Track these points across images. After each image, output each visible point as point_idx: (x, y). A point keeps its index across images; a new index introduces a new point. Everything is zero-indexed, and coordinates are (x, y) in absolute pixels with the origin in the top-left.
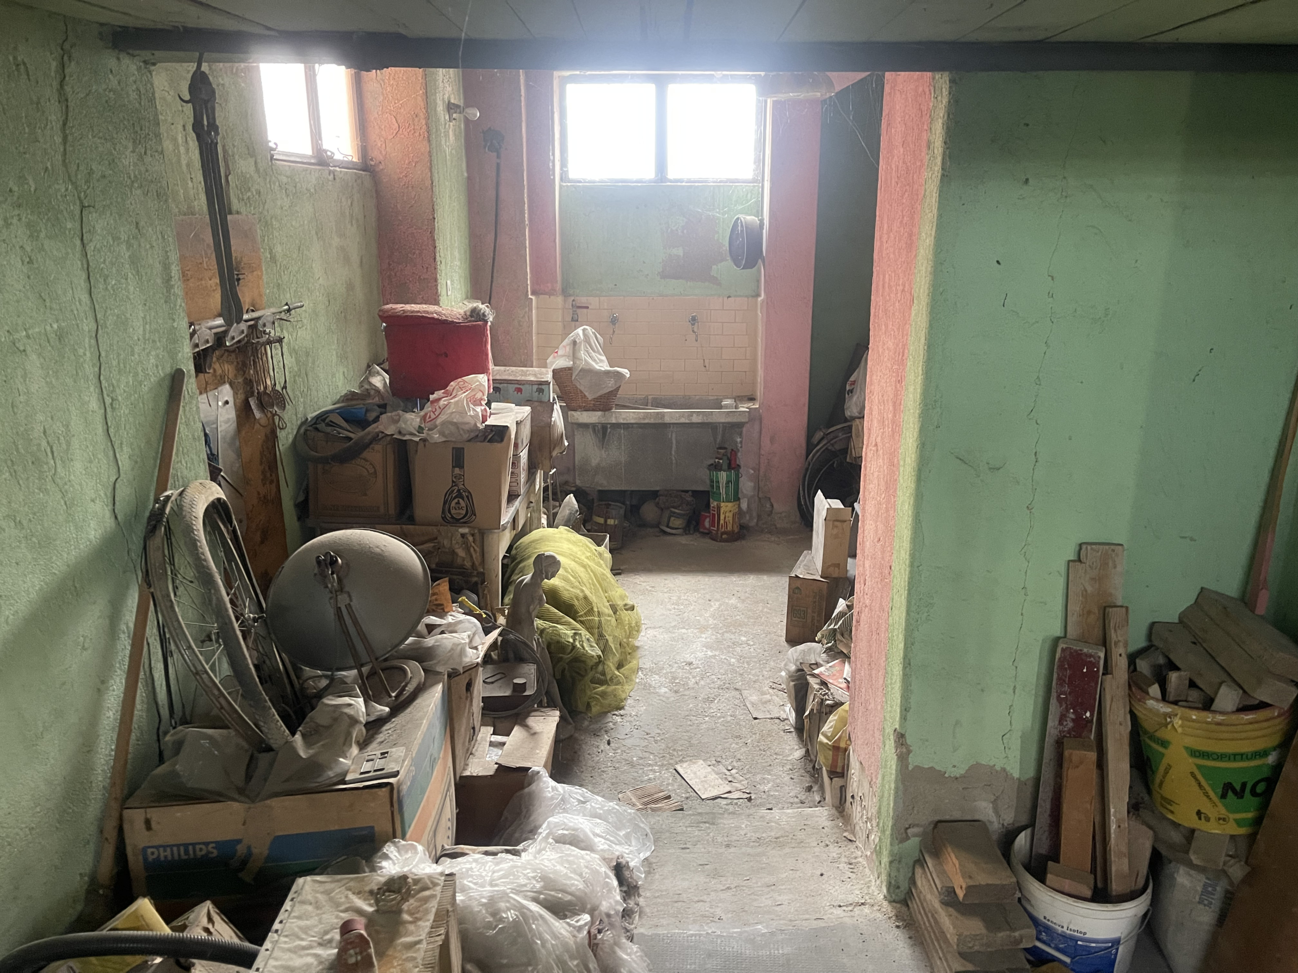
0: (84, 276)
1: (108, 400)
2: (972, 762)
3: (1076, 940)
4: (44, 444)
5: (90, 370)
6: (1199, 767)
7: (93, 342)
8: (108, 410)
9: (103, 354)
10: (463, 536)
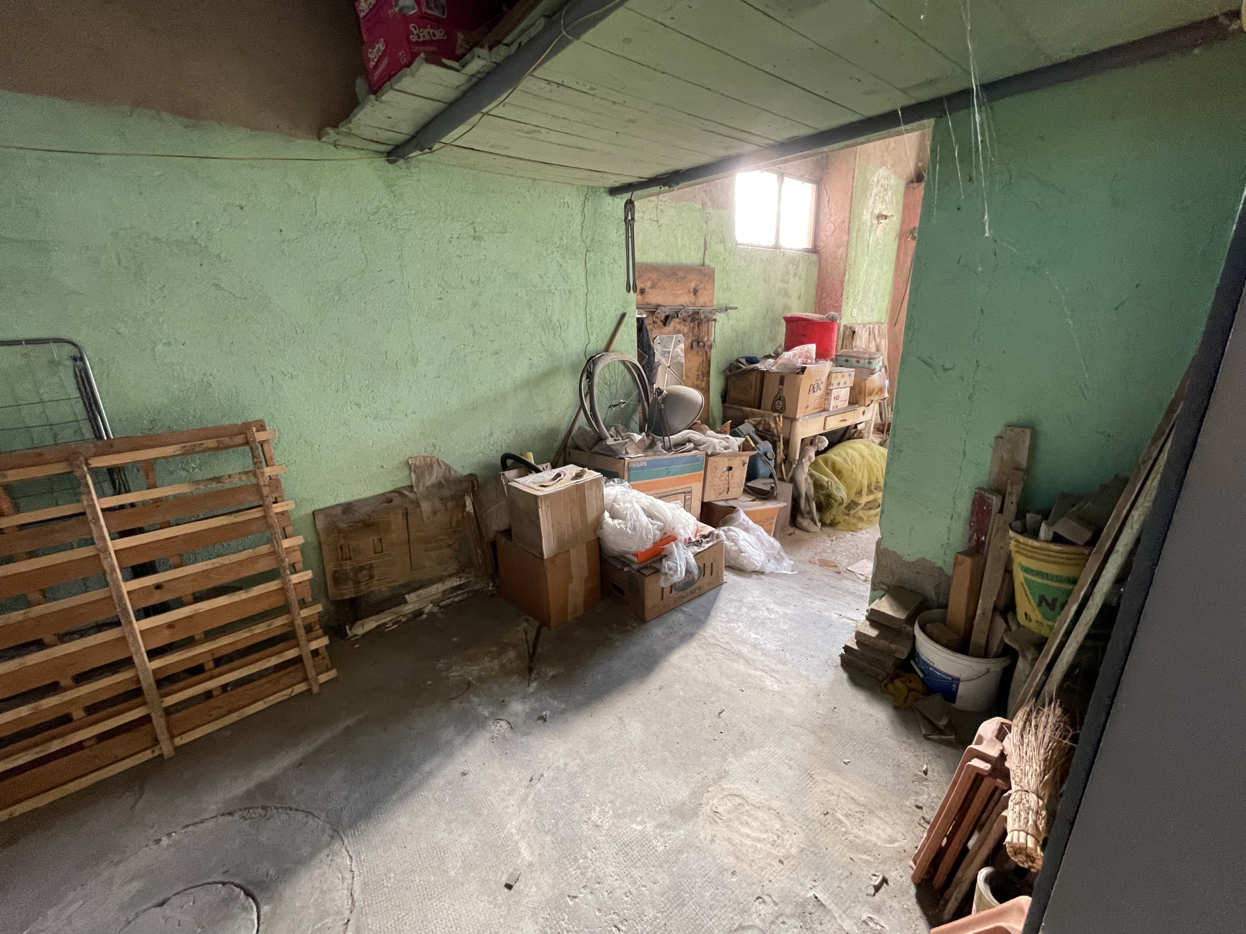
0: (584, 273)
1: (589, 317)
2: (920, 556)
3: (929, 666)
4: (557, 324)
5: (582, 304)
6: (1026, 579)
7: (585, 296)
8: (588, 320)
9: (589, 301)
10: (775, 417)
